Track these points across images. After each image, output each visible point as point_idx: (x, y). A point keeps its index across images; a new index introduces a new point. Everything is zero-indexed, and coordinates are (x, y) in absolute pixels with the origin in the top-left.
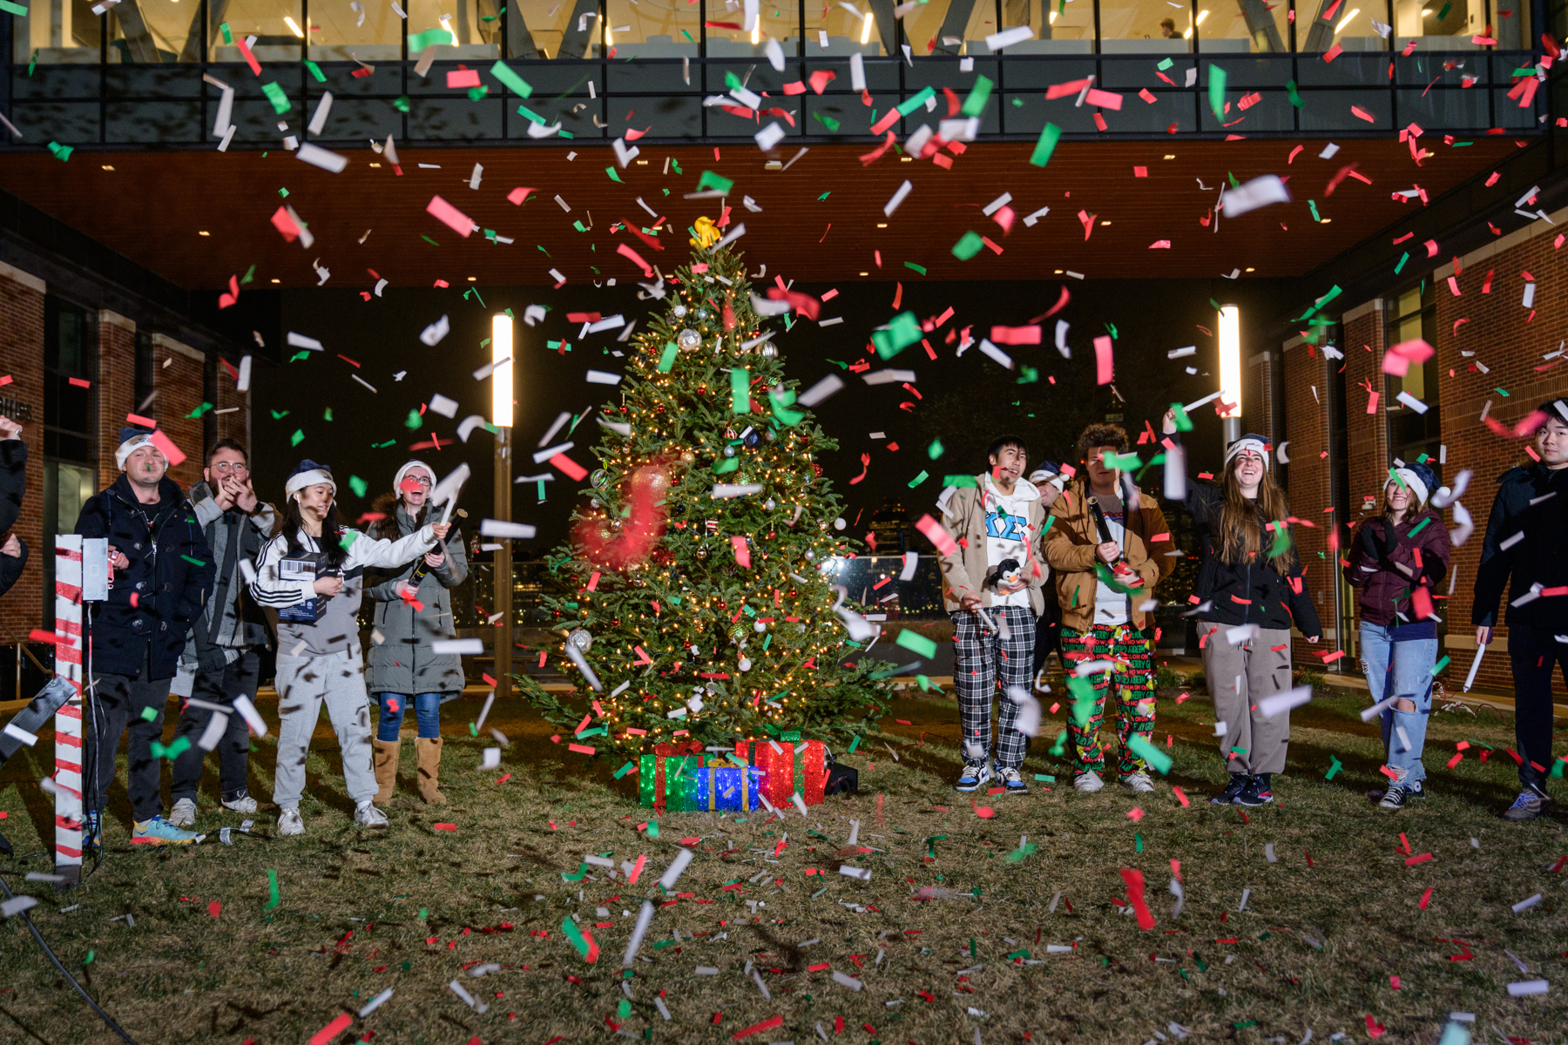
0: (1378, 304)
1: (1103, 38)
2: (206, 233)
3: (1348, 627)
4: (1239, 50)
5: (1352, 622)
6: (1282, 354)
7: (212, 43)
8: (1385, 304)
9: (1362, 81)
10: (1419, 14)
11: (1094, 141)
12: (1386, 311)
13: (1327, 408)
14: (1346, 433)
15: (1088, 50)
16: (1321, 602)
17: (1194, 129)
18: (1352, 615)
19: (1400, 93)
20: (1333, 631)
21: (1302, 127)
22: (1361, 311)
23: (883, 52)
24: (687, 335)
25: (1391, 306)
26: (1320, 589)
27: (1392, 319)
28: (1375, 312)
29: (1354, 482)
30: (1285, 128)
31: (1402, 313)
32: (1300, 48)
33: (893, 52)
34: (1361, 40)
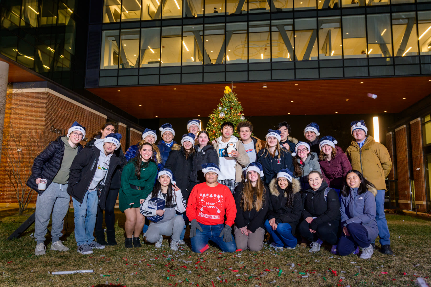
0: (419, 119)
1: (344, 55)
2: (141, 106)
3: (414, 200)
4: (379, 56)
5: (415, 199)
6: (395, 132)
7: (141, 64)
8: (421, 119)
9: (412, 63)
10: (427, 48)
11: (342, 79)
12: (421, 121)
13: (407, 145)
14: (412, 151)
15: (341, 58)
16: (406, 194)
17: (368, 75)
18: (415, 197)
19: (422, 65)
20: (410, 201)
21: (396, 74)
22: (415, 121)
23: (291, 60)
24: (221, 114)
25: (423, 119)
26: (406, 190)
27: (423, 123)
28: (418, 121)
29: (414, 164)
30: (392, 75)
31: (426, 121)
32: (395, 55)
33: (293, 60)
34: (411, 53)
